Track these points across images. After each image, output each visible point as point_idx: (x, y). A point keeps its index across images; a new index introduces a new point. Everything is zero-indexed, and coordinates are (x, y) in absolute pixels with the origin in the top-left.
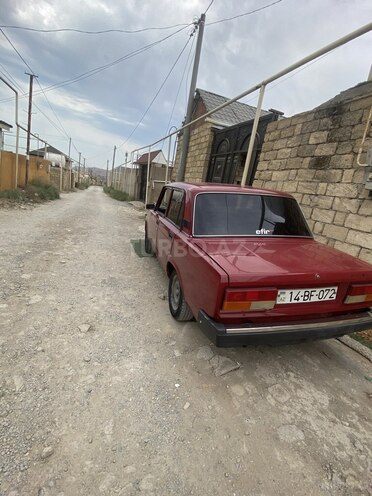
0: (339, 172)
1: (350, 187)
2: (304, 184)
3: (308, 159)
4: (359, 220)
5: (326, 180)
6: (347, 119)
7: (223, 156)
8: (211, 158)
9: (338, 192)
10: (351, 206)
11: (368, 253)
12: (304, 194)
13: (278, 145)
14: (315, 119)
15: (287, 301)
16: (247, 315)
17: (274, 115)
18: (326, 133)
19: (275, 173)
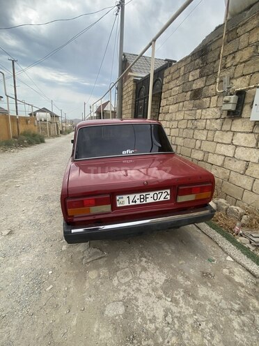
0: (208, 99)
1: (216, 110)
2: (188, 112)
3: (189, 93)
4: (223, 135)
5: (201, 107)
6: (211, 57)
7: (142, 99)
8: (136, 101)
9: (209, 115)
10: (216, 124)
11: (230, 160)
12: (188, 120)
13: (172, 85)
14: (192, 61)
15: (126, 204)
16: (97, 217)
17: (169, 63)
18: (198, 70)
19: (171, 107)
